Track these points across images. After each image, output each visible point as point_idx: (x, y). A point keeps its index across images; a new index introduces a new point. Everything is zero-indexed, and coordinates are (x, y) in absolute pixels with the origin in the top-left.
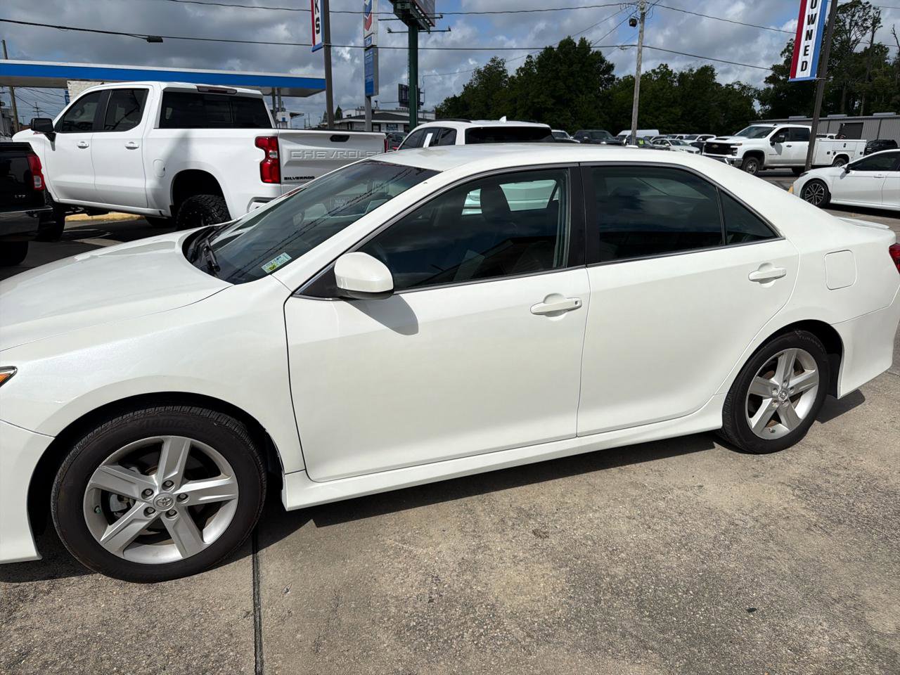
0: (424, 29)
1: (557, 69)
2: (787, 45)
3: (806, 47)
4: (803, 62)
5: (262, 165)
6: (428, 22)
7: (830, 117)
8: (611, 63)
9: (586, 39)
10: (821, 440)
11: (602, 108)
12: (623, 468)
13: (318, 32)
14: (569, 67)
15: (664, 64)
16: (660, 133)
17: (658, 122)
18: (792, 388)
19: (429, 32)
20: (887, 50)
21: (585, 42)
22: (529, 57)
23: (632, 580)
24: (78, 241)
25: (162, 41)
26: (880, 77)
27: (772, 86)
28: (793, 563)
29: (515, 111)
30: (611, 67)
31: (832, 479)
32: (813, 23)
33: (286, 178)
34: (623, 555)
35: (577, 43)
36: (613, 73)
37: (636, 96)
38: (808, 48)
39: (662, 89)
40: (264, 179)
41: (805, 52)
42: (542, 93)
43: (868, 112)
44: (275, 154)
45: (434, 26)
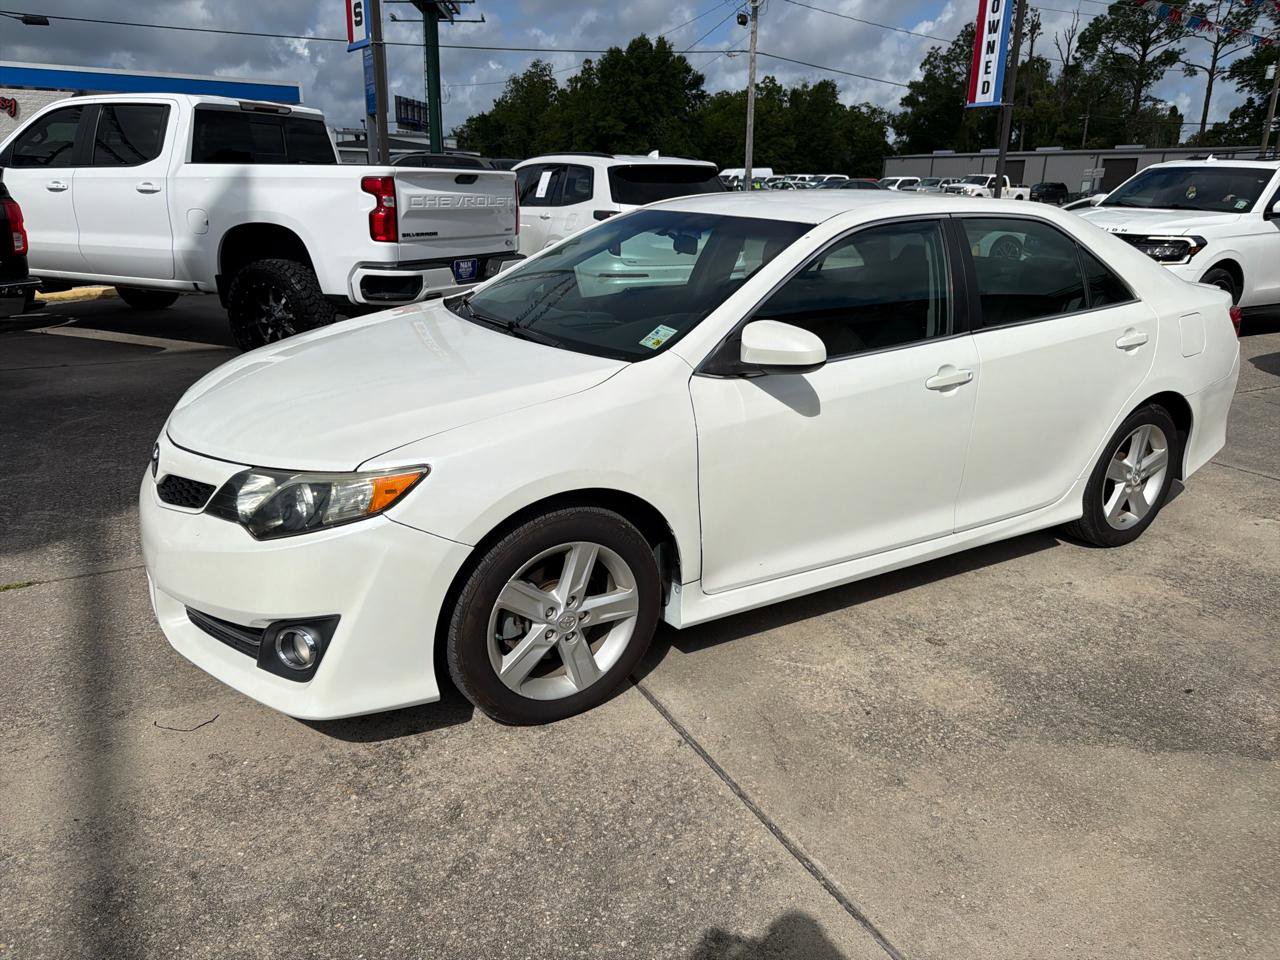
0: (446, 17)
1: (627, 80)
2: (927, 55)
3: (987, 63)
4: (984, 83)
5: (372, 217)
6: (450, 6)
7: (984, 152)
8: (700, 73)
9: (666, 39)
10: (1164, 530)
11: (691, 136)
12: (977, 571)
13: (358, 23)
14: (644, 78)
15: (771, 76)
16: (775, 173)
17: (766, 158)
18: (1144, 470)
19: (452, 21)
20: (1048, 65)
21: (665, 43)
22: (588, 61)
23: (1058, 676)
24: (38, 330)
25: (47, 23)
26: (1043, 101)
27: (909, 110)
28: (1203, 647)
29: (571, 139)
30: (700, 79)
31: (1195, 566)
32: (995, 32)
33: (404, 235)
34: (1034, 654)
35: (654, 43)
36: (703, 88)
37: (750, 121)
38: (989, 64)
39: (769, 112)
40: (374, 236)
41: (986, 69)
42: (608, 114)
43: (1029, 146)
44: (390, 201)
45: (459, 13)
